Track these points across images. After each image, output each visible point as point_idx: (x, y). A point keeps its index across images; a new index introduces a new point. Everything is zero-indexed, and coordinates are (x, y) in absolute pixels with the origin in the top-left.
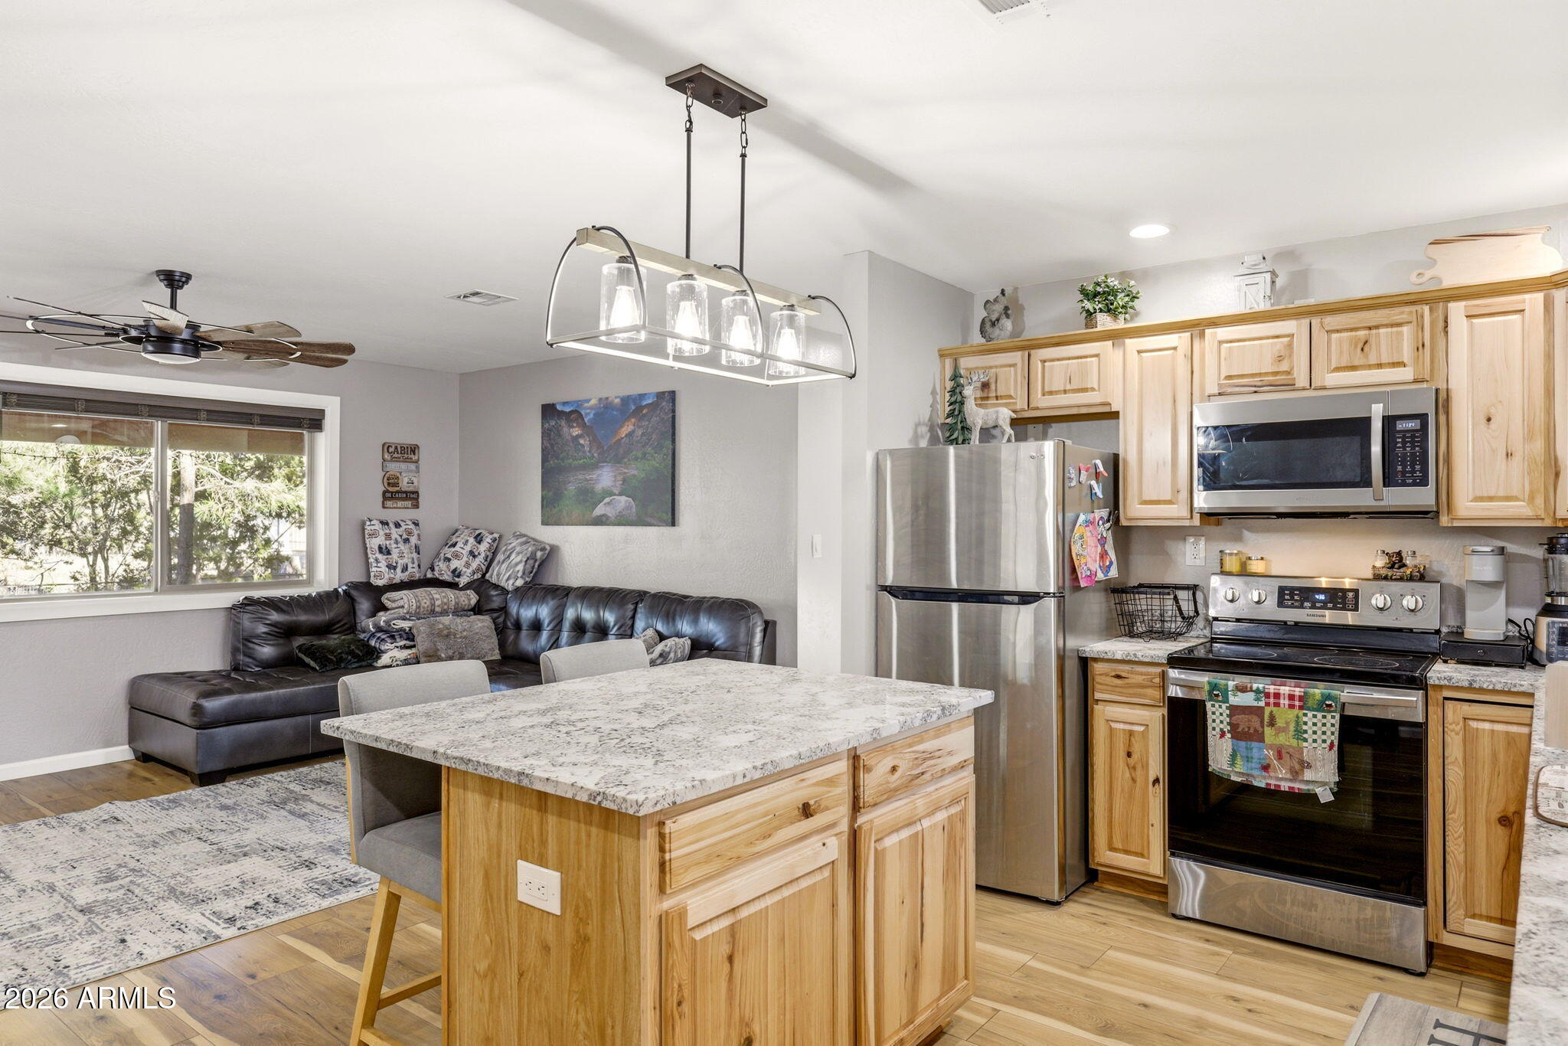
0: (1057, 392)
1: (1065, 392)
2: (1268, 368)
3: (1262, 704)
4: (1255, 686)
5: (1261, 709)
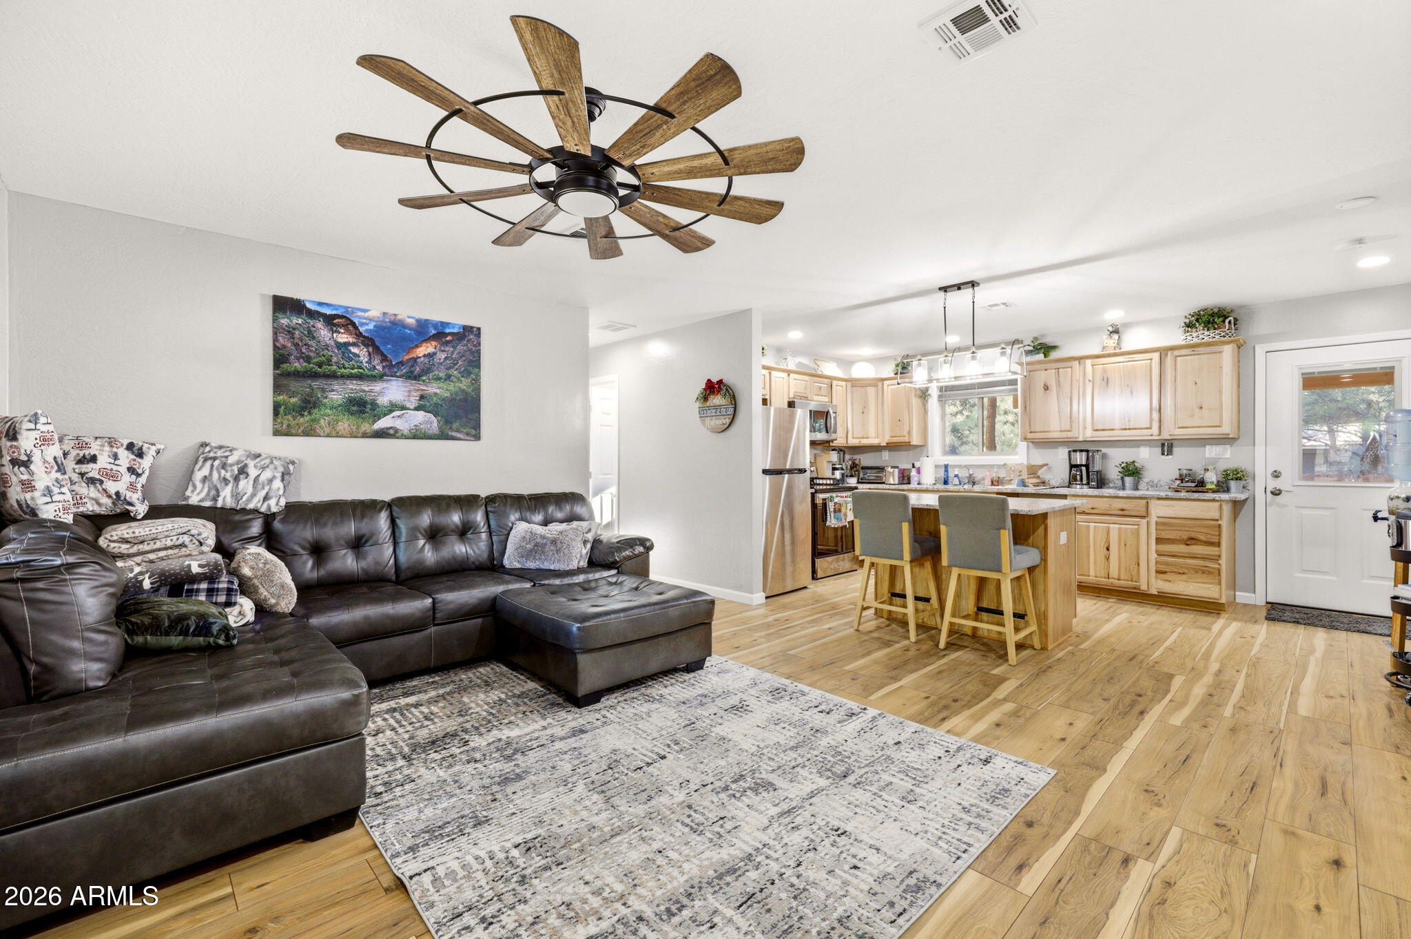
2: (803, 391)
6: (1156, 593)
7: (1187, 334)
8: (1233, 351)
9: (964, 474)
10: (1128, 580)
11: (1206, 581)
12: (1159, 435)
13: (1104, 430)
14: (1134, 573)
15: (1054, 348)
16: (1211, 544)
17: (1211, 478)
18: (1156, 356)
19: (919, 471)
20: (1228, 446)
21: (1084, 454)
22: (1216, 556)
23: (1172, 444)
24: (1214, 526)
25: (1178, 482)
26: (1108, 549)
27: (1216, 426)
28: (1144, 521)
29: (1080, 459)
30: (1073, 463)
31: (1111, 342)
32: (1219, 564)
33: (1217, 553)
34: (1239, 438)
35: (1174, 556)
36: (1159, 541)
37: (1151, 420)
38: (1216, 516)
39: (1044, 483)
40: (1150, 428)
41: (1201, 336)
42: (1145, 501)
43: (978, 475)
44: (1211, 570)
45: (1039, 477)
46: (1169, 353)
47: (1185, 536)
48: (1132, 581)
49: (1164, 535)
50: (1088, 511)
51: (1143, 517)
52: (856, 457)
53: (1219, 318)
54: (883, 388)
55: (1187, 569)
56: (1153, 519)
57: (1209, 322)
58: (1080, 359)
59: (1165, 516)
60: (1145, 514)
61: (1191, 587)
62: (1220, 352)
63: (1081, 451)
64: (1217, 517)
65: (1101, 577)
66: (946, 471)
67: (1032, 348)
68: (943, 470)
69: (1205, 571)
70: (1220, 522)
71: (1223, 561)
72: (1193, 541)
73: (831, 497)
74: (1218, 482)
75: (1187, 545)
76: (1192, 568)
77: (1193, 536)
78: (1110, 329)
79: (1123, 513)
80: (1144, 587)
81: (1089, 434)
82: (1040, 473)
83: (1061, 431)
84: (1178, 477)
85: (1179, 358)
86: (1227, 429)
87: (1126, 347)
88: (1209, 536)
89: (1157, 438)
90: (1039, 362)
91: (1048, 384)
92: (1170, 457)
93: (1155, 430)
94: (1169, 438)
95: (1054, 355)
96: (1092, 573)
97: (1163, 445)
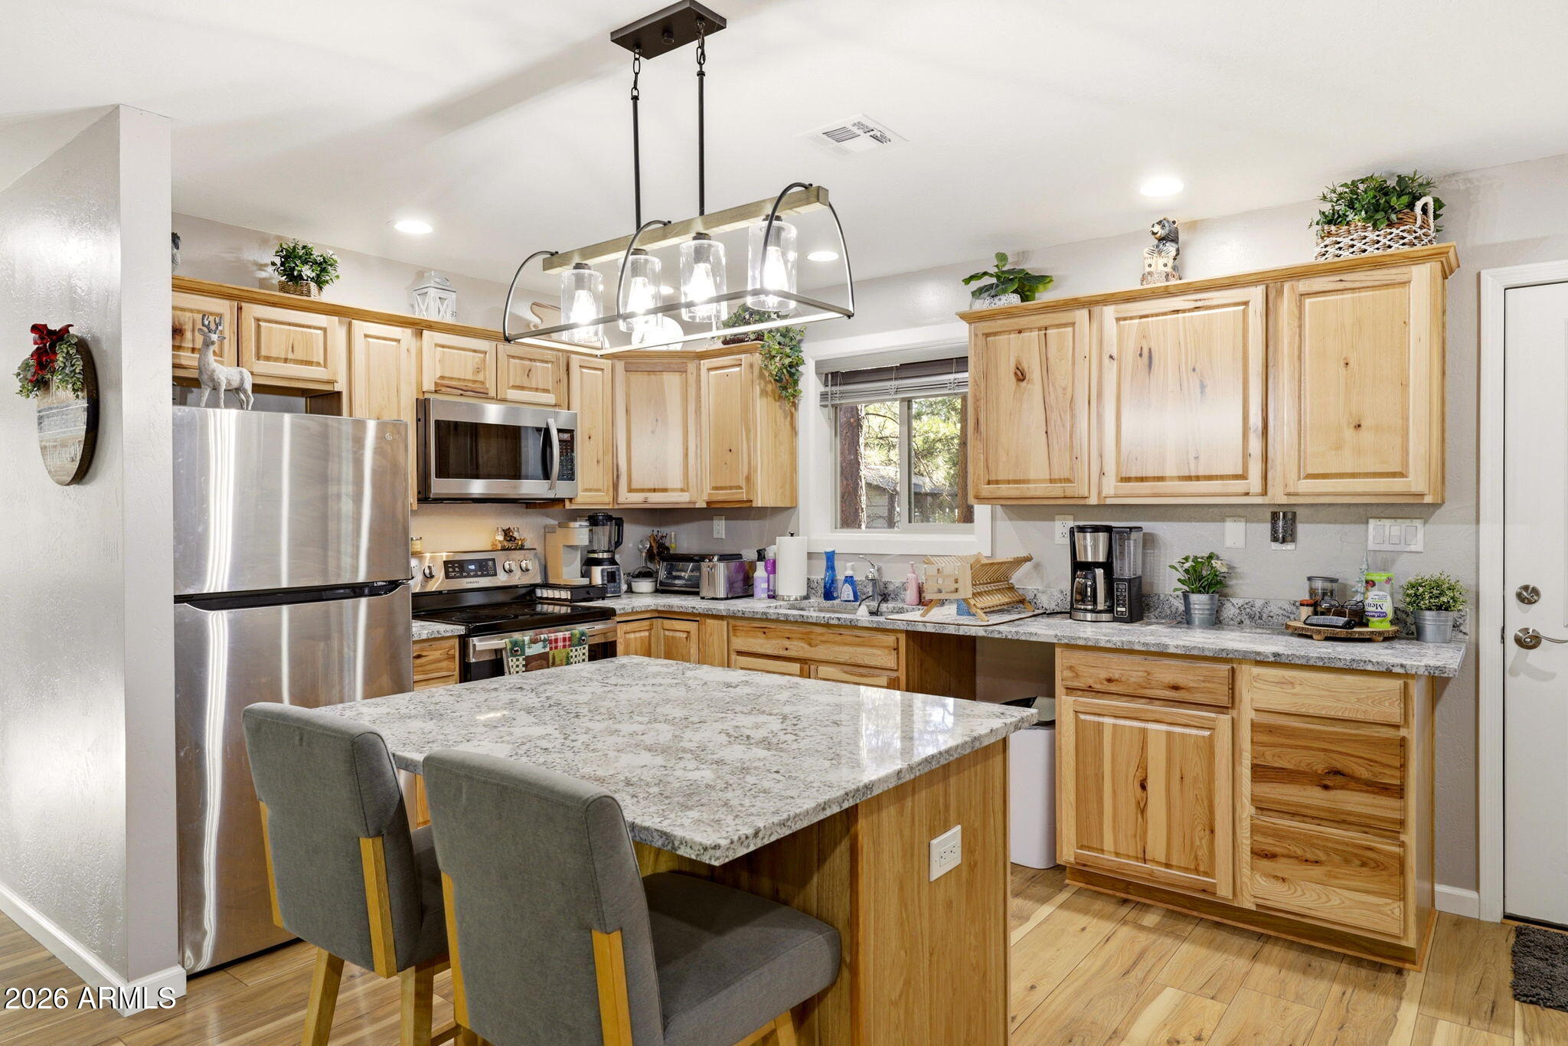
0: (276, 359)
1: (286, 360)
2: (470, 377)
3: (547, 649)
4: (542, 636)
5: (547, 654)
6: (1254, 908)
7: (1328, 241)
8: (1433, 278)
9: (863, 573)
10: (1186, 869)
11: (1371, 887)
12: (1265, 493)
13: (1142, 479)
14: (1203, 853)
15: (1043, 279)
16: (1384, 789)
17: (1381, 602)
18: (1256, 294)
19: (772, 568)
20: (1418, 523)
21: (1102, 537)
22: (1393, 821)
23: (1294, 514)
24: (1385, 743)
25: (1306, 612)
26: (1143, 787)
27: (1394, 475)
28: (1224, 720)
29: (1093, 549)
30: (1081, 558)
31: (1161, 264)
32: (1402, 845)
33: (1397, 816)
34: (1443, 502)
35: (1293, 815)
36: (1260, 772)
37: (1246, 456)
38: (1394, 713)
39: (1022, 601)
40: (1243, 477)
41: (1359, 245)
42: (1227, 667)
43: (895, 576)
44: (1381, 858)
45: (1011, 588)
46: (1287, 286)
47: (1319, 764)
48: (1197, 871)
49: (1272, 759)
50: (1098, 687)
51: (1222, 709)
52: (664, 530)
53: (1399, 196)
54: (699, 375)
55: (1326, 850)
56: (1247, 715)
57: (1377, 208)
58: (1091, 304)
59: (1272, 707)
60: (1224, 700)
61: (1335, 901)
62: (1405, 283)
63: (1096, 529)
64: (1397, 719)
65: (1128, 857)
66: (831, 567)
67: (994, 280)
68: (823, 563)
69: (1366, 862)
70: (1403, 732)
71: (1411, 837)
72: (1339, 779)
73: (515, 644)
74: (1396, 610)
75: (1326, 787)
76: (1336, 851)
77: (1339, 766)
78: (1161, 232)
79: (1177, 696)
80: (1224, 891)
81: (1111, 490)
82: (1017, 578)
83: (1051, 481)
84: (1305, 596)
85: (1308, 301)
86: (1417, 481)
87: (1196, 272)
88: (1378, 769)
89: (1259, 500)
90: (1008, 313)
91: (1025, 366)
92: (1290, 546)
93: (1254, 482)
94: (1284, 500)
95: (1045, 296)
96: (1108, 844)
97: (1275, 516)
